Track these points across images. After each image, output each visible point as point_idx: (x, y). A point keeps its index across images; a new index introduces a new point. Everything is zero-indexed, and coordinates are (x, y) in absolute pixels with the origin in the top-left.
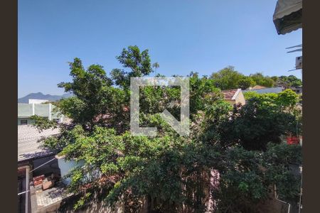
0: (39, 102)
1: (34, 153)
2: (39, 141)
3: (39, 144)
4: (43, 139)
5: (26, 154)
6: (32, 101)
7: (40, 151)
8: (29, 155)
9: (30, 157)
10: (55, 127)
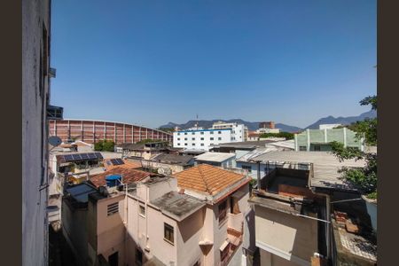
0: (331, 127)
1: (333, 182)
2: (339, 172)
3: (340, 175)
4: (344, 169)
5: (326, 181)
6: (323, 127)
7: (340, 182)
8: (328, 184)
9: (330, 187)
10: (360, 158)
